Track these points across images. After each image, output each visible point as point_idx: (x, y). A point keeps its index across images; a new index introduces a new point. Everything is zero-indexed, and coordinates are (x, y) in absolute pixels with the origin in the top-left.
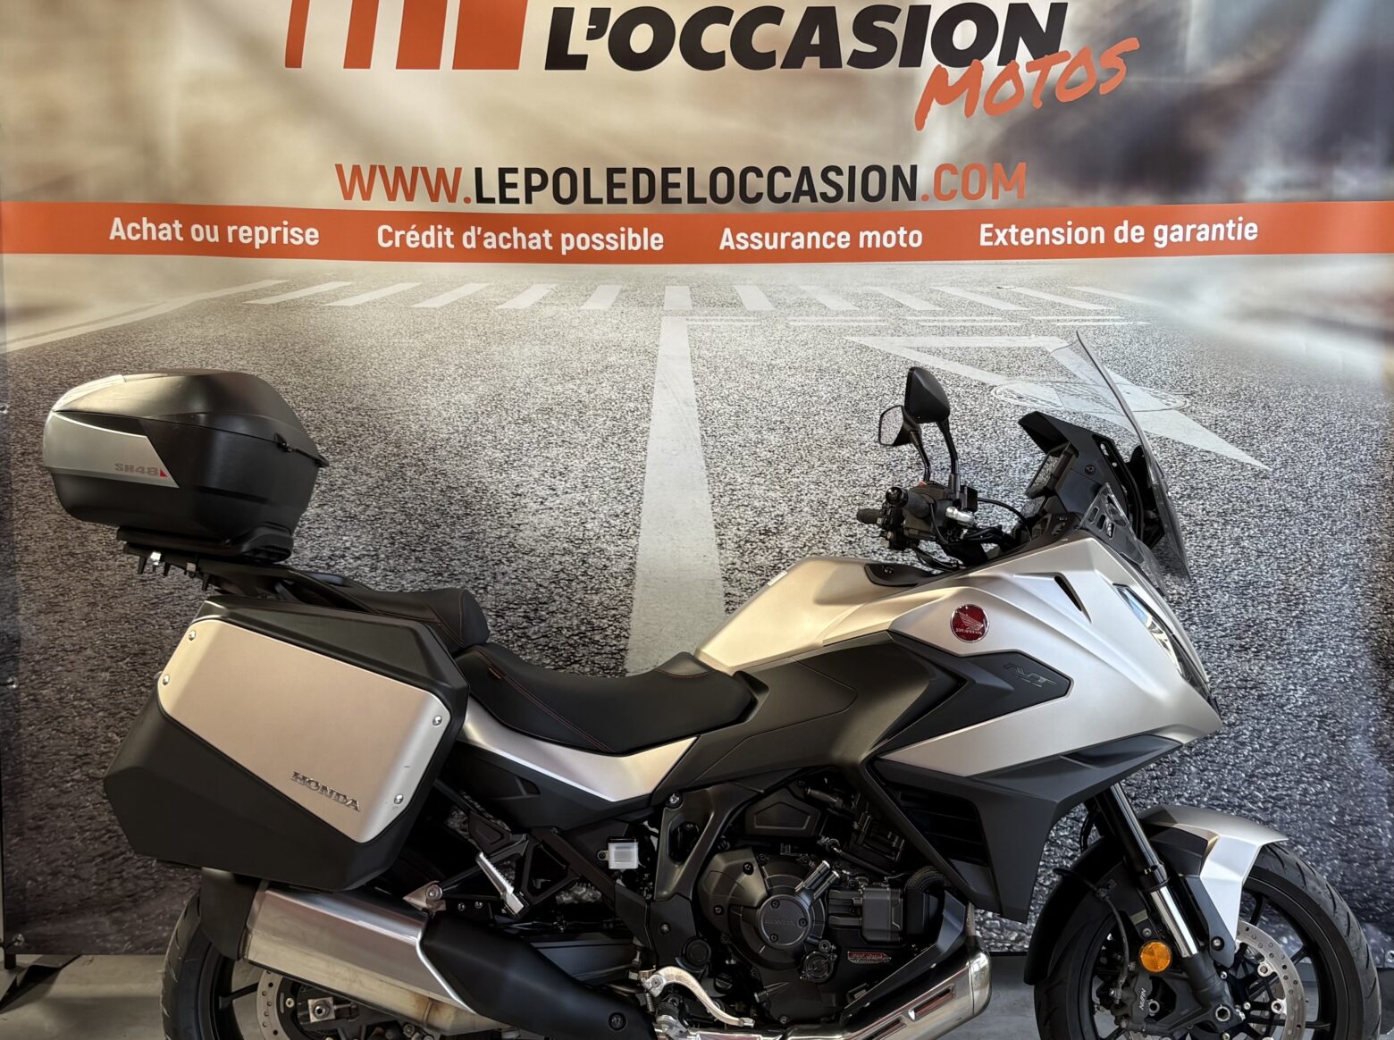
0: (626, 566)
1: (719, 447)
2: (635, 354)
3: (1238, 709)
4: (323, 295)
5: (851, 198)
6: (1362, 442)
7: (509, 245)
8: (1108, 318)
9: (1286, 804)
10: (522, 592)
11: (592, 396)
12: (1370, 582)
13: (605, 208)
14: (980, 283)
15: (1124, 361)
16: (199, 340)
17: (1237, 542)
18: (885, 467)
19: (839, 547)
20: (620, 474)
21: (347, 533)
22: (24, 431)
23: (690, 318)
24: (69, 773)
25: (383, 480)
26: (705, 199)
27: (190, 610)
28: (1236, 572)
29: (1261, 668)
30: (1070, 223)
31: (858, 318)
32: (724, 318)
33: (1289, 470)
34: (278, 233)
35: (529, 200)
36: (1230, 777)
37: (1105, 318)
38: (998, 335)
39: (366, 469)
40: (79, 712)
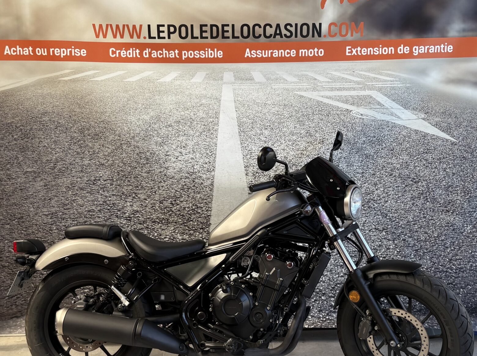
0: (210, 183)
1: (246, 136)
2: (212, 100)
3: (445, 234)
4: (89, 76)
5: (296, 36)
7: (162, 56)
9: (464, 270)
10: (170, 194)
11: (196, 116)
13: (199, 41)
14: (346, 70)
15: (401, 100)
16: (40, 94)
17: (445, 170)
18: (310, 143)
20: (207, 147)
21: (101, 171)
23: (234, 85)
25: (114, 150)
26: (239, 37)
27: (40, 201)
28: (444, 181)
29: (454, 219)
30: (381, 46)
31: (299, 85)
32: (247, 85)
34: (70, 51)
35: (169, 38)
36: (442, 260)
37: (394, 83)
38: (353, 90)
39: (107, 145)
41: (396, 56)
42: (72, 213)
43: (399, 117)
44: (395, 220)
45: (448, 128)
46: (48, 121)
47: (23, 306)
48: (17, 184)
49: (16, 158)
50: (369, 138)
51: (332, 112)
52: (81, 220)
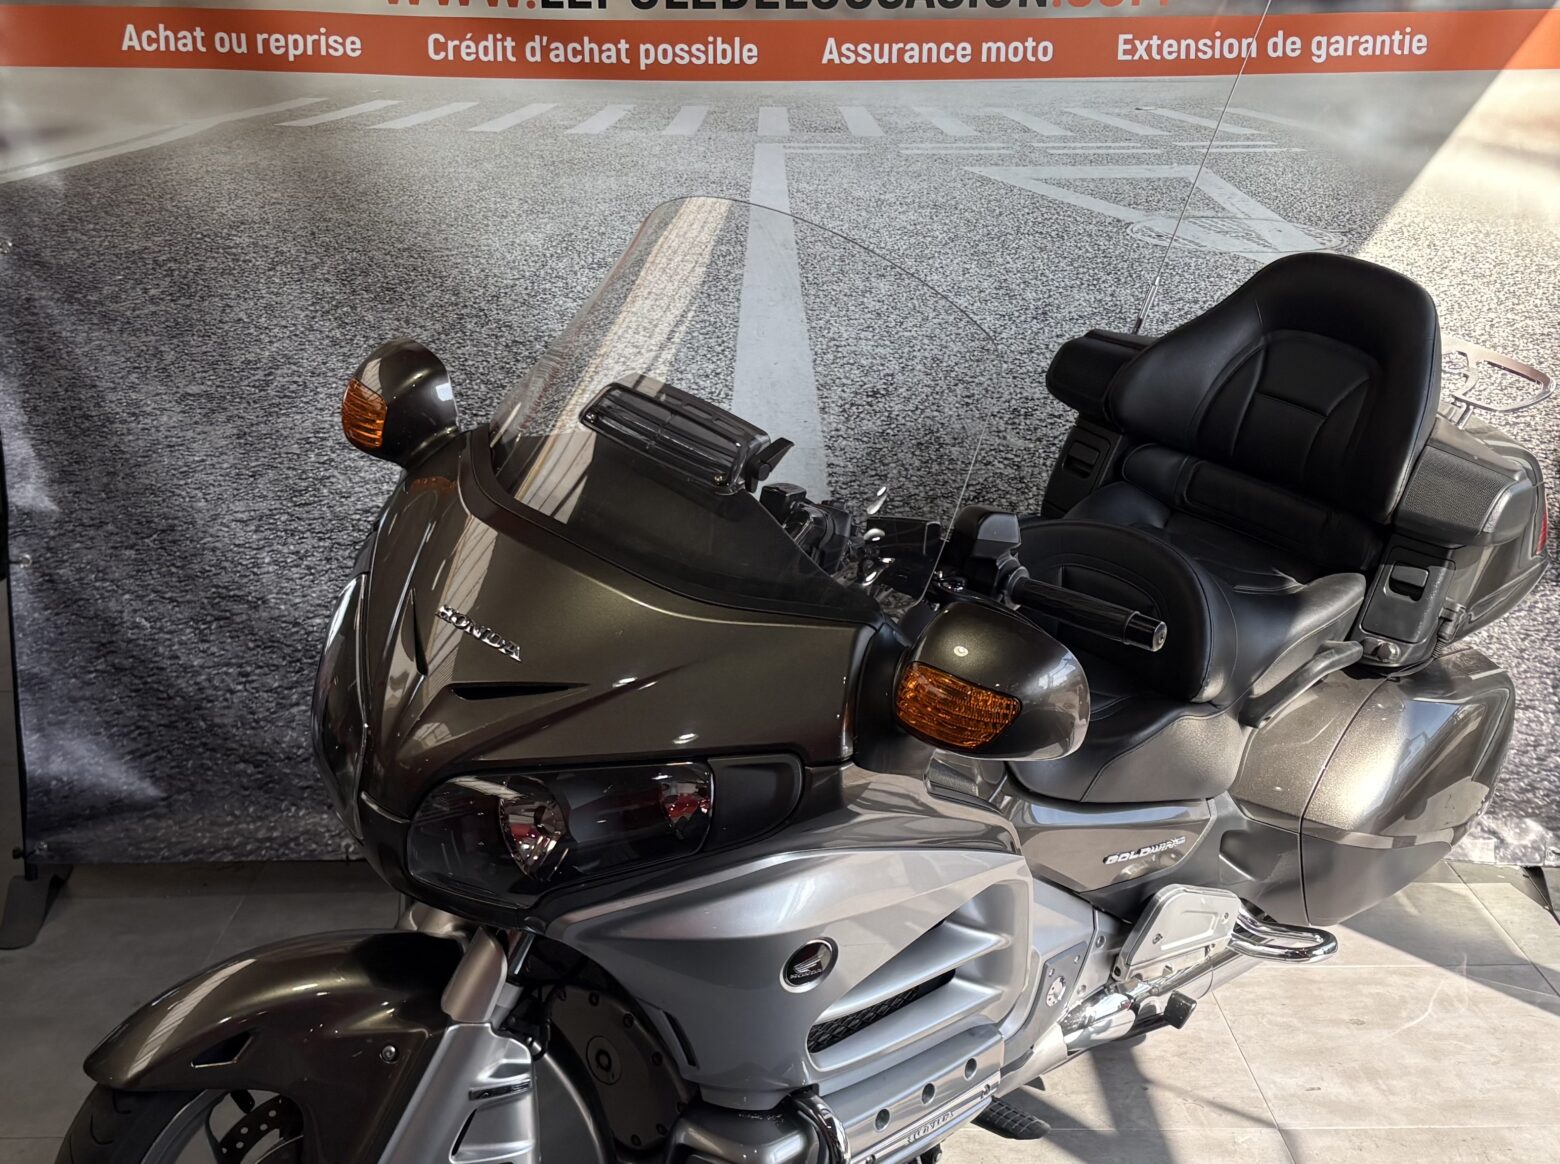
1: (822, 296)
2: (725, 188)
4: (367, 116)
5: (973, 3)
6: (1537, 284)
8: (1258, 143)
12: (1542, 442)
13: (690, 14)
14: (1117, 104)
15: (1275, 194)
16: (227, 168)
18: (1007, 318)
20: (710, 329)
22: (28, 273)
23: (788, 145)
24: (92, 663)
25: (439, 334)
26: (806, 4)
27: (225, 480)
30: (1218, 34)
31: (979, 145)
32: (828, 145)
33: (1455, 316)
34: (314, 41)
35: (602, 4)
37: (1256, 143)
38: (1136, 164)
39: (419, 319)
40: (101, 595)
41: (1262, 64)
42: (317, 516)
43: (1267, 246)
46: (248, 246)
48: (159, 431)
50: (1181, 304)
51: (1073, 228)
52: (343, 537)
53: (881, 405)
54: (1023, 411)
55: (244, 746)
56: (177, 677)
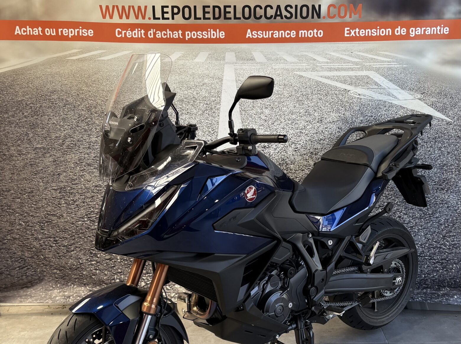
1: (247, 115)
2: (214, 79)
3: (440, 211)
4: (95, 55)
5: (296, 18)
7: (166, 36)
8: (392, 64)
9: (457, 247)
11: (198, 95)
13: (202, 21)
14: (344, 51)
15: (398, 81)
16: (50, 73)
18: (309, 122)
19: (291, 152)
20: (209, 125)
23: (235, 65)
24: (6, 237)
26: (240, 18)
27: (49, 176)
28: (439, 160)
29: (449, 196)
30: (378, 27)
31: (299, 65)
32: (248, 65)
33: (459, 121)
34: (78, 31)
35: (173, 18)
36: (436, 237)
37: (391, 64)
38: (351, 71)
40: (9, 214)
41: (393, 37)
42: (80, 188)
43: (396, 98)
44: (391, 198)
45: (444, 108)
46: (57, 99)
47: (33, 277)
48: (27, 160)
49: (26, 135)
50: (367, 117)
51: (330, 92)
52: (88, 195)
53: (267, 151)
54: (314, 153)
55: (55, 264)
56: (33, 242)
